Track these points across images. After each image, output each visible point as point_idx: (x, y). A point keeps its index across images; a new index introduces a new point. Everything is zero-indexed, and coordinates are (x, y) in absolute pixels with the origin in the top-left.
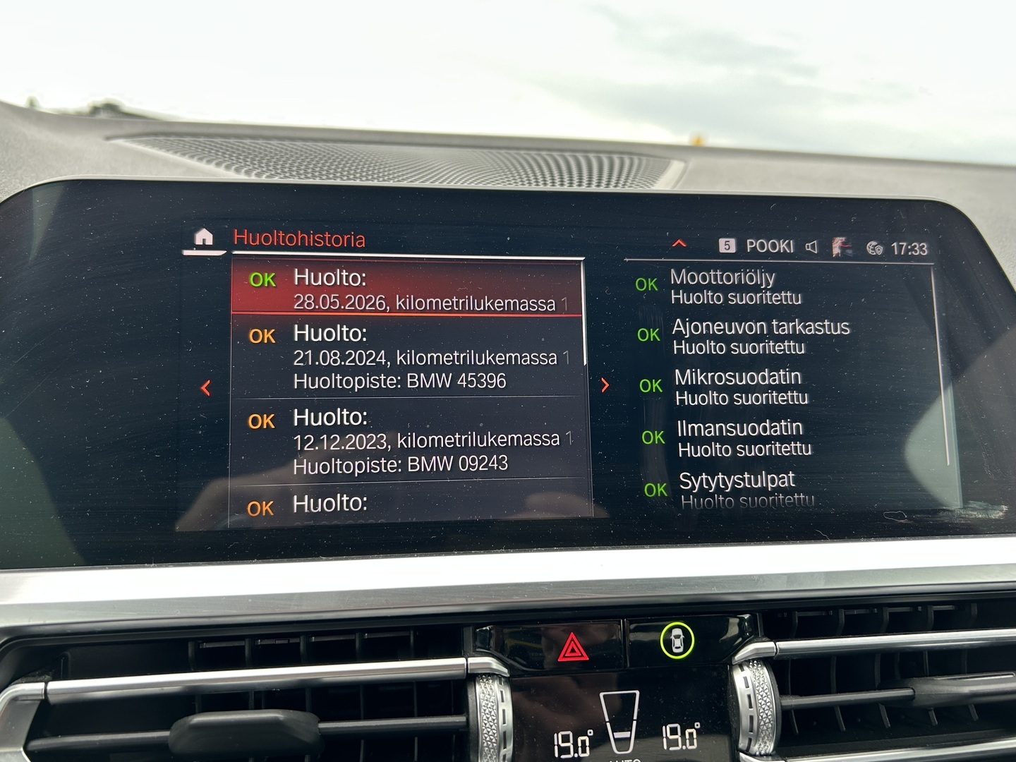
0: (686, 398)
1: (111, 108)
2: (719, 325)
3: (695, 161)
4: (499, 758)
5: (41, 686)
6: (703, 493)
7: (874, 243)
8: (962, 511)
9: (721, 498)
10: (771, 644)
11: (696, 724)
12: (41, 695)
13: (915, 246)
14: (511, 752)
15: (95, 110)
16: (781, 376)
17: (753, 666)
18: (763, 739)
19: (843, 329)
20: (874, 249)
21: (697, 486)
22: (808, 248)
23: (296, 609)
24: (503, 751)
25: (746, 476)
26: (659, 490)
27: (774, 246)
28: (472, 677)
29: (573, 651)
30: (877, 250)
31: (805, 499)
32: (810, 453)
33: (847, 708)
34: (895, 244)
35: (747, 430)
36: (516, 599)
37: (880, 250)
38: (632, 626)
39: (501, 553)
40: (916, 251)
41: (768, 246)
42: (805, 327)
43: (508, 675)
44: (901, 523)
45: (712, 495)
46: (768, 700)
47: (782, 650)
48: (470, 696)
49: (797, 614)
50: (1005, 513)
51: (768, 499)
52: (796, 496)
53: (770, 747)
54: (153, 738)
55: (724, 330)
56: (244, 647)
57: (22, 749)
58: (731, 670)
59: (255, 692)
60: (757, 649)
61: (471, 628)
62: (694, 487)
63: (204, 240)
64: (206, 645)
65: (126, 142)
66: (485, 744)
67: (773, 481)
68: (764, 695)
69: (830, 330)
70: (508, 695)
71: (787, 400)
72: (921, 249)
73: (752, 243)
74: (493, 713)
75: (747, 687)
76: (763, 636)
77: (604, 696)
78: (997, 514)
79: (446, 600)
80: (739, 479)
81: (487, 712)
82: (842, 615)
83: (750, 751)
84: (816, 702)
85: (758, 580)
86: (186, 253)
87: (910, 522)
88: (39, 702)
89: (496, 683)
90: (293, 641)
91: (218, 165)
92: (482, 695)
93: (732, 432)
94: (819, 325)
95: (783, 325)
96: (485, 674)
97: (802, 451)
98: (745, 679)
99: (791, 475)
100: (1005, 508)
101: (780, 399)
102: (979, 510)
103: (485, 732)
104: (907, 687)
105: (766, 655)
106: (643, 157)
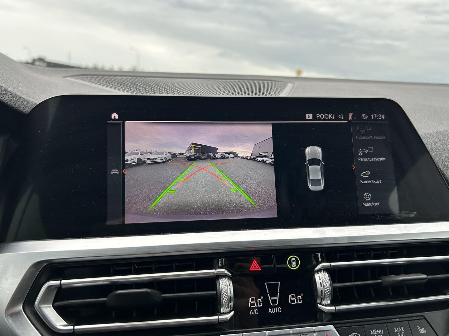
0: (295, 173)
3: (297, 83)
4: (229, 306)
5: (59, 281)
7: (364, 115)
8: (399, 214)
10: (328, 264)
11: (301, 294)
12: (59, 285)
13: (380, 116)
14: (233, 305)
15: (34, 61)
17: (322, 272)
18: (326, 299)
20: (364, 117)
22: (339, 117)
24: (230, 304)
27: (327, 116)
28: (218, 277)
29: (255, 267)
33: (357, 286)
34: (372, 115)
36: (234, 247)
37: (366, 117)
40: (380, 118)
41: (324, 116)
43: (231, 276)
44: (377, 219)
46: (328, 284)
47: (332, 266)
48: (218, 284)
49: (339, 254)
50: (415, 215)
53: (329, 302)
54: (100, 301)
56: (131, 269)
57: (51, 306)
58: (314, 274)
60: (323, 265)
61: (217, 259)
63: (115, 117)
65: (72, 78)
66: (223, 301)
68: (326, 282)
70: (231, 284)
73: (318, 116)
74: (226, 290)
75: (320, 279)
76: (326, 261)
77: (267, 284)
78: (412, 215)
81: (224, 289)
82: (356, 254)
83: (322, 303)
84: (346, 285)
85: (323, 240)
86: (108, 122)
87: (380, 219)
88: (57, 288)
89: (227, 279)
90: (149, 266)
91: (111, 87)
92: (222, 283)
96: (222, 276)
98: (319, 276)
100: (415, 213)
102: (406, 214)
103: (223, 296)
104: (379, 279)
105: (327, 268)
106: (277, 82)
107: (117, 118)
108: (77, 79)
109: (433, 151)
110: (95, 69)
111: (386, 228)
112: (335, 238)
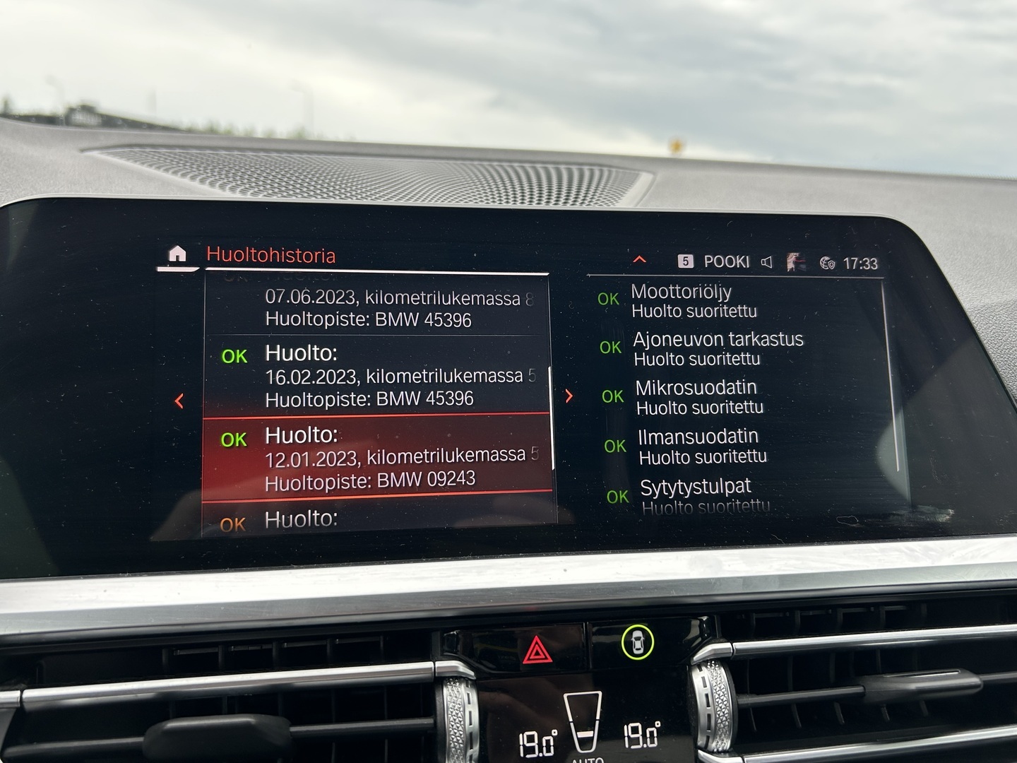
0: (646, 408)
1: (87, 109)
2: (678, 338)
3: (662, 173)
4: (465, 758)
5: (17, 694)
6: (663, 499)
7: (827, 258)
8: (910, 516)
9: (680, 504)
10: (728, 645)
11: (656, 723)
12: (17, 703)
13: (866, 261)
14: (477, 753)
16: (737, 387)
17: (711, 666)
18: (720, 737)
19: (797, 341)
20: (826, 264)
21: (657, 493)
22: (764, 263)
23: (268, 616)
24: (470, 752)
25: (704, 482)
26: (621, 497)
27: (730, 262)
28: (439, 681)
29: (537, 654)
30: (829, 265)
31: (760, 504)
32: (765, 460)
33: (801, 704)
34: (847, 259)
35: (705, 439)
36: (482, 604)
37: (832, 265)
38: (595, 629)
39: (468, 559)
40: (867, 266)
41: (725, 261)
42: (760, 339)
43: (475, 678)
44: (854, 527)
45: (672, 502)
46: (725, 699)
47: (738, 650)
48: (438, 699)
49: (755, 616)
50: (952, 516)
51: (726, 505)
52: (752, 502)
53: (727, 744)
54: (127, 744)
55: (683, 342)
56: (217, 653)
58: (690, 671)
59: (228, 697)
60: (715, 650)
61: (439, 633)
62: (654, 494)
63: (177, 257)
64: (180, 652)
65: (102, 153)
66: (452, 745)
67: (730, 487)
68: (722, 694)
69: (784, 342)
70: (474, 697)
71: (744, 410)
72: (872, 264)
73: (709, 259)
74: (460, 715)
75: (705, 686)
76: (721, 638)
77: (568, 697)
78: (944, 517)
79: (414, 606)
80: (697, 485)
81: (454, 713)
82: (798, 615)
83: (709, 748)
84: (771, 700)
85: (715, 583)
86: (160, 269)
87: (862, 526)
88: (15, 710)
89: (463, 686)
90: (265, 647)
92: (449, 698)
93: (690, 441)
94: (774, 338)
95: (740, 338)
96: (452, 677)
97: (757, 459)
98: (703, 678)
99: (747, 481)
100: (951, 512)
101: (736, 408)
102: (927, 514)
103: (452, 733)
104: (858, 685)
105: (723, 656)
106: (614, 170)
107: (183, 258)
108: (115, 154)
109: (999, 351)
110: (212, 131)
111: (876, 552)
112: (746, 580)
